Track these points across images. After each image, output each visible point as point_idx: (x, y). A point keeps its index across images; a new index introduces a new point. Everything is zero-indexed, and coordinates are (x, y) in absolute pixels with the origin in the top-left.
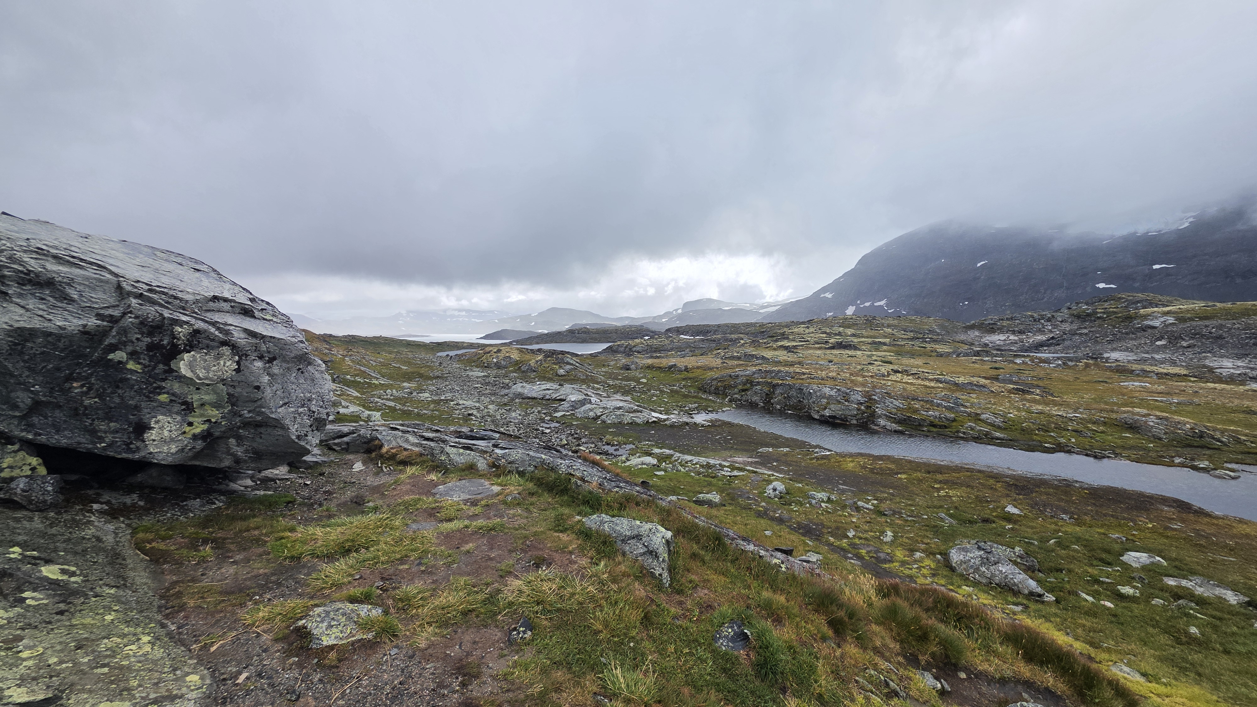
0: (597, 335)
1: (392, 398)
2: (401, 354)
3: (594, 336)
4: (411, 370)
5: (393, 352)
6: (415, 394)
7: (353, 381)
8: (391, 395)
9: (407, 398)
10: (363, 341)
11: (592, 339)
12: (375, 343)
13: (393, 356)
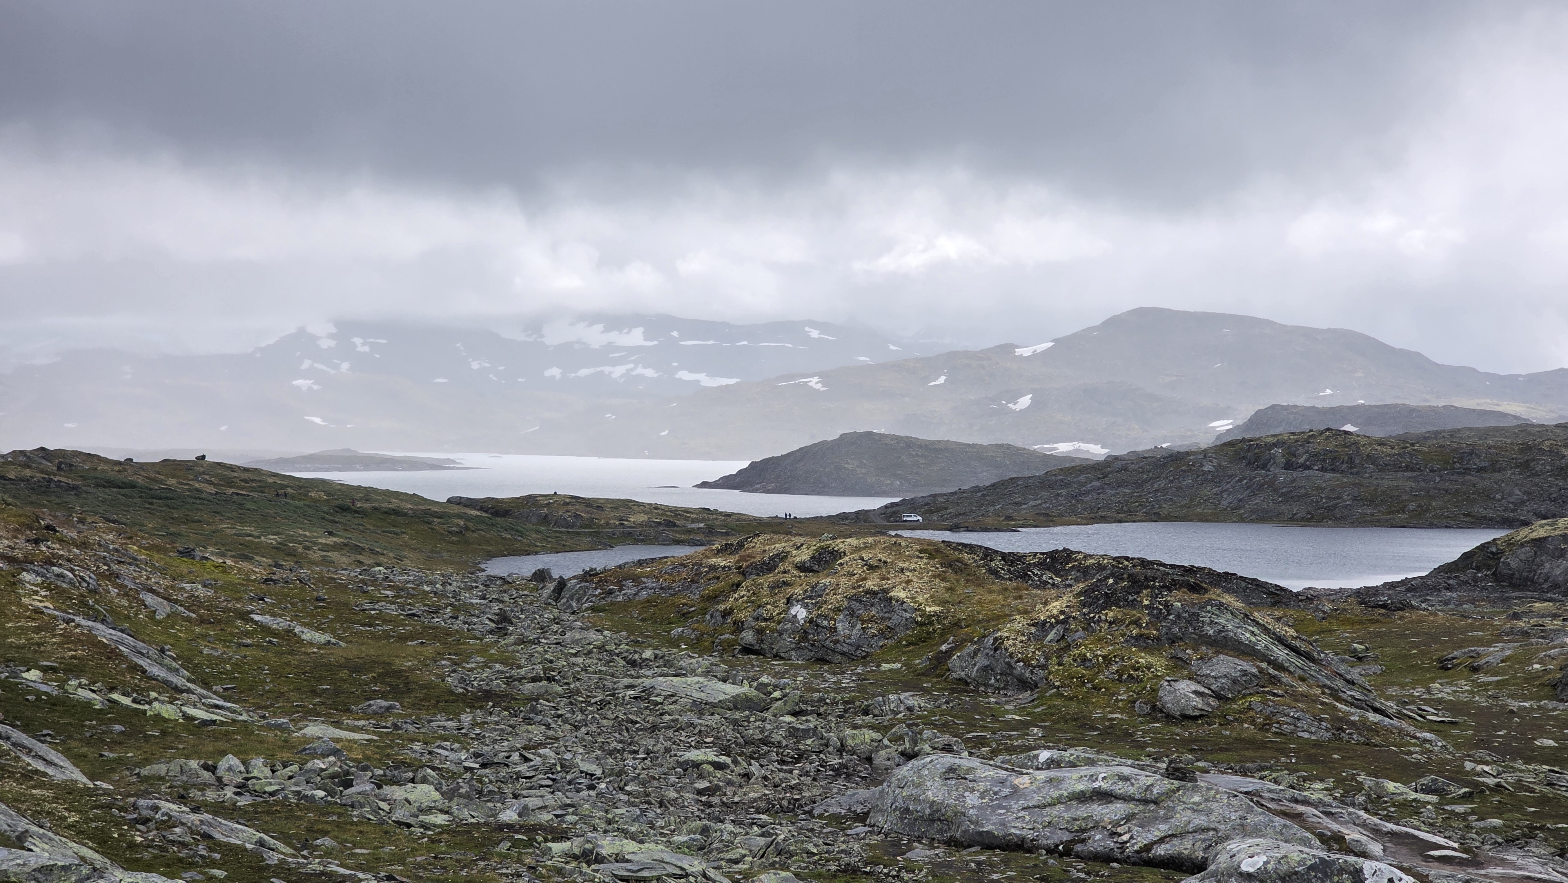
0: (1403, 482)
1: (243, 801)
2: (300, 560)
3: (1387, 482)
4: (345, 650)
5: (259, 549)
6: (362, 786)
7: (54, 703)
8: (242, 788)
9: (323, 808)
10: (110, 484)
11: (1371, 502)
12: (168, 498)
13: (259, 572)
